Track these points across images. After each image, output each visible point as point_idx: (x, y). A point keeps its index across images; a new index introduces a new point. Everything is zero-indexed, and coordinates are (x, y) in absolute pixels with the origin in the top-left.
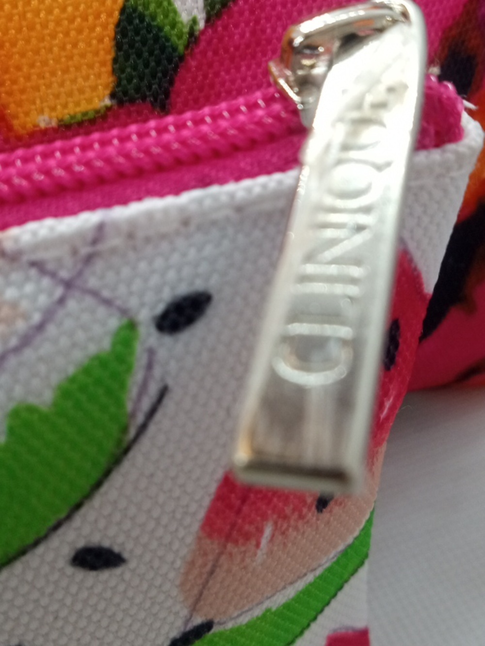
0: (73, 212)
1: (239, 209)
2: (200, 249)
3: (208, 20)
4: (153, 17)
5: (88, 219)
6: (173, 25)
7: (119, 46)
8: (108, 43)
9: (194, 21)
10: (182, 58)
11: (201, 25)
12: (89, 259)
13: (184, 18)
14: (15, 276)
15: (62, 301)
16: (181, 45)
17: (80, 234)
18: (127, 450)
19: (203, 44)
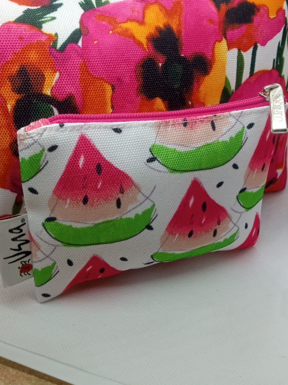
0: (238, 110)
1: (258, 111)
2: (253, 116)
3: (235, 90)
4: (228, 89)
5: (240, 111)
6: (230, 90)
7: (222, 93)
8: (221, 93)
9: (233, 90)
10: (230, 96)
11: (234, 91)
12: (240, 116)
13: (232, 89)
14: (231, 118)
15: (236, 122)
16: (231, 94)
17: (239, 113)
18: (242, 147)
19: (234, 94)
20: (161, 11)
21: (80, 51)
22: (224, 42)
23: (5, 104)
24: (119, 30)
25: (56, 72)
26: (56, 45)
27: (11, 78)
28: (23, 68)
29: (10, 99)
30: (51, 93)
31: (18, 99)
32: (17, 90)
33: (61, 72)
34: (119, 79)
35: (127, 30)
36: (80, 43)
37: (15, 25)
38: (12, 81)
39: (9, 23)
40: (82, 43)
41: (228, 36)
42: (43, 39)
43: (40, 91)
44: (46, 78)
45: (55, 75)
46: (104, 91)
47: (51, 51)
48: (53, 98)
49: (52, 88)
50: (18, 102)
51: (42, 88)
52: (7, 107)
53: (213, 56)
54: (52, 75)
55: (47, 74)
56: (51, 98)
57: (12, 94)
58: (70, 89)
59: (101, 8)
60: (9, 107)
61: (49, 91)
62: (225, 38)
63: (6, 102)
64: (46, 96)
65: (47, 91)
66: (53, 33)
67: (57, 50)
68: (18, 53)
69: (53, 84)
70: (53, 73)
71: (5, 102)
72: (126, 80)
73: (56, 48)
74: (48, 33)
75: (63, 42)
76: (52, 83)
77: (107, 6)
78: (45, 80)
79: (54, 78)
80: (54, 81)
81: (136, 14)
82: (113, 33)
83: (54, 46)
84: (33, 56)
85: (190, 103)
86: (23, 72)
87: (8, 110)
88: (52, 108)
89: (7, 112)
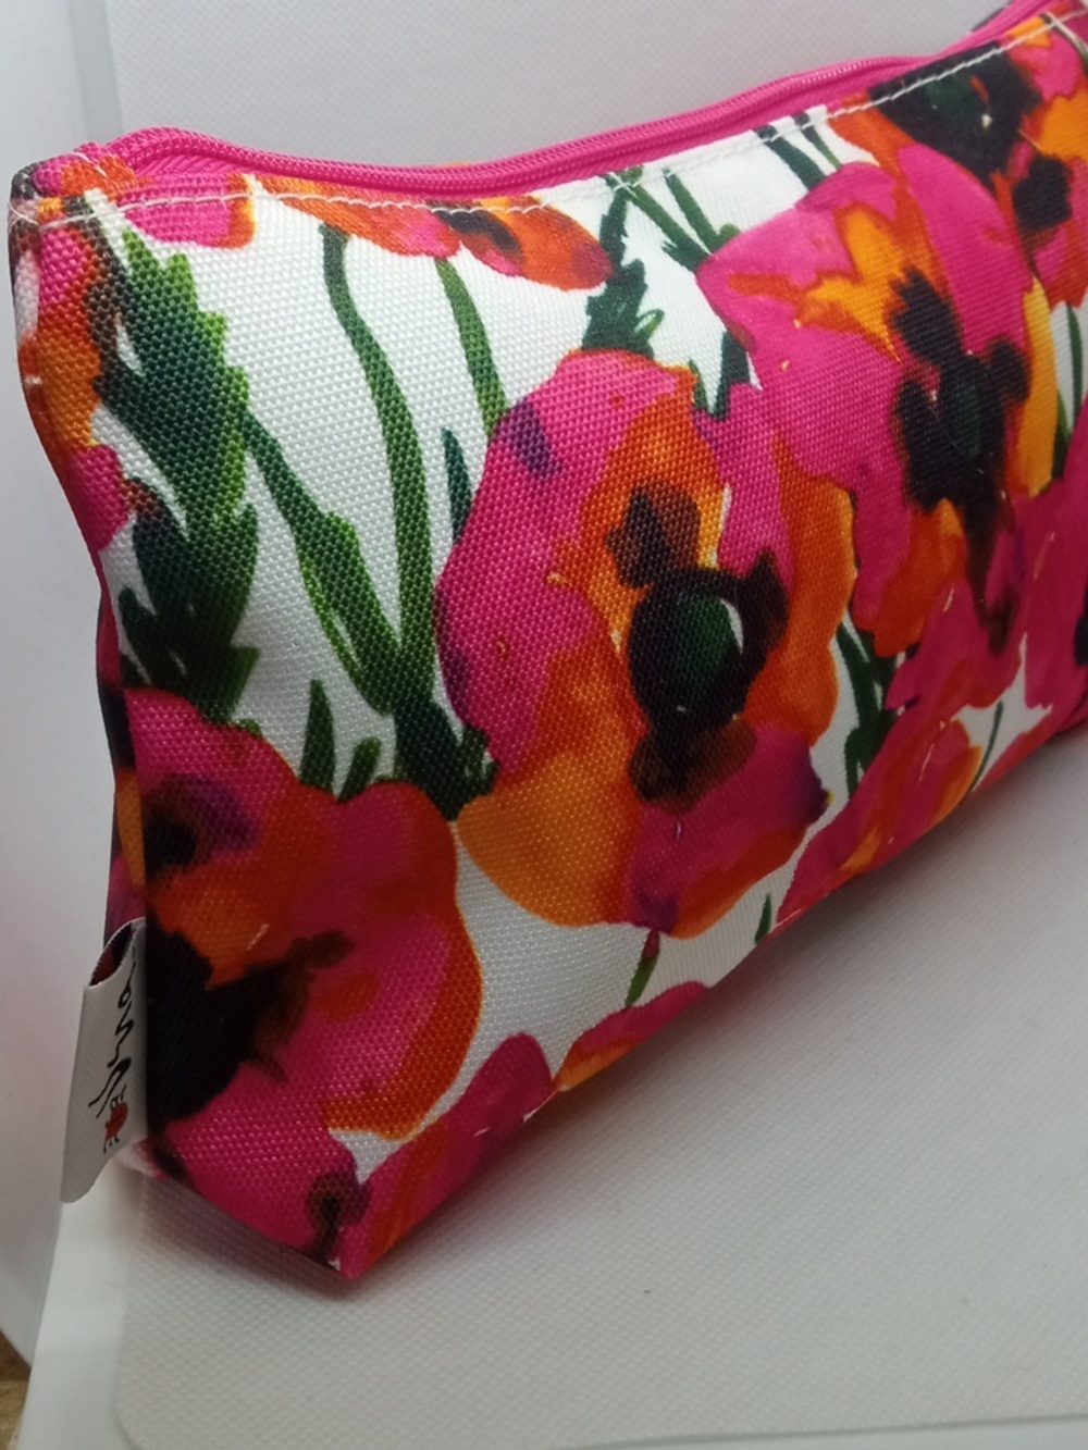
3: (1074, 427)
4: (1063, 428)
6: (1067, 431)
7: (1055, 445)
8: (1053, 445)
9: (1071, 428)
10: (1067, 449)
13: (1069, 426)
16: (1069, 440)
19: (1072, 441)
20: (878, 227)
21: (761, 403)
22: (1038, 291)
23: (605, 632)
24: (814, 312)
25: (723, 488)
26: (705, 400)
27: (613, 540)
28: (638, 499)
29: (616, 612)
30: (718, 561)
31: (638, 604)
32: (631, 576)
33: (735, 485)
34: (864, 468)
35: (834, 307)
36: (754, 380)
37: (589, 359)
38: (615, 550)
39: (571, 357)
40: (759, 376)
41: (1041, 269)
42: (669, 387)
43: (692, 559)
44: (700, 514)
45: (721, 498)
46: (835, 512)
47: (698, 423)
48: (725, 572)
49: (720, 541)
50: (639, 614)
51: (694, 550)
52: (610, 639)
53: (1027, 338)
54: (715, 500)
55: (700, 500)
56: (719, 574)
57: (620, 593)
58: (763, 533)
59: (724, 253)
60: (616, 637)
61: (711, 553)
62: (1038, 276)
63: (607, 623)
64: (707, 573)
65: (709, 558)
66: (684, 364)
67: (712, 416)
68: (619, 452)
69: (721, 527)
70: (716, 491)
71: (605, 626)
72: (877, 465)
73: (706, 409)
74: (672, 365)
75: (716, 386)
76: (717, 525)
77: (735, 243)
78: (699, 523)
79: (720, 507)
80: (722, 517)
81: (827, 251)
82: (806, 325)
83: (701, 405)
84: (659, 451)
85: (1004, 495)
86: (641, 510)
87: (614, 646)
88: (724, 607)
89: (613, 654)
